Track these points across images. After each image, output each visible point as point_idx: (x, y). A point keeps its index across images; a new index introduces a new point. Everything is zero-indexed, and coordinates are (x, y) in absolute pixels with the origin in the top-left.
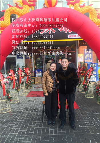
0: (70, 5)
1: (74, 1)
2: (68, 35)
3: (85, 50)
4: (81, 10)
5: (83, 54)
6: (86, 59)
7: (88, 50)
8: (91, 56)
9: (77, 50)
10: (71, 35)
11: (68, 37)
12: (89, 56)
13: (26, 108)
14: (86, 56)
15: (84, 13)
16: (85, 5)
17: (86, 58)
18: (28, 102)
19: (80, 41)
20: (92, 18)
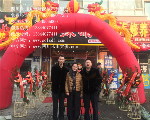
0: (91, 12)
1: (95, 9)
2: (89, 40)
3: (106, 56)
4: (102, 17)
5: (103, 60)
6: (107, 65)
7: (108, 56)
8: (111, 62)
9: (97, 55)
10: (91, 40)
11: (89, 42)
12: (110, 62)
13: (43, 113)
14: (107, 62)
15: (105, 20)
16: (105, 13)
17: (106, 63)
18: (45, 107)
19: (100, 46)
20: (112, 25)
